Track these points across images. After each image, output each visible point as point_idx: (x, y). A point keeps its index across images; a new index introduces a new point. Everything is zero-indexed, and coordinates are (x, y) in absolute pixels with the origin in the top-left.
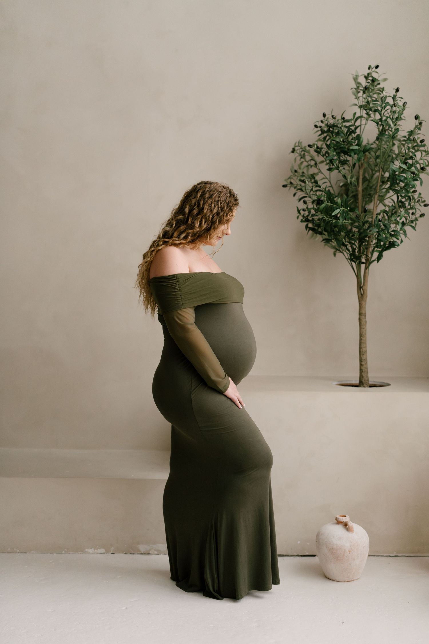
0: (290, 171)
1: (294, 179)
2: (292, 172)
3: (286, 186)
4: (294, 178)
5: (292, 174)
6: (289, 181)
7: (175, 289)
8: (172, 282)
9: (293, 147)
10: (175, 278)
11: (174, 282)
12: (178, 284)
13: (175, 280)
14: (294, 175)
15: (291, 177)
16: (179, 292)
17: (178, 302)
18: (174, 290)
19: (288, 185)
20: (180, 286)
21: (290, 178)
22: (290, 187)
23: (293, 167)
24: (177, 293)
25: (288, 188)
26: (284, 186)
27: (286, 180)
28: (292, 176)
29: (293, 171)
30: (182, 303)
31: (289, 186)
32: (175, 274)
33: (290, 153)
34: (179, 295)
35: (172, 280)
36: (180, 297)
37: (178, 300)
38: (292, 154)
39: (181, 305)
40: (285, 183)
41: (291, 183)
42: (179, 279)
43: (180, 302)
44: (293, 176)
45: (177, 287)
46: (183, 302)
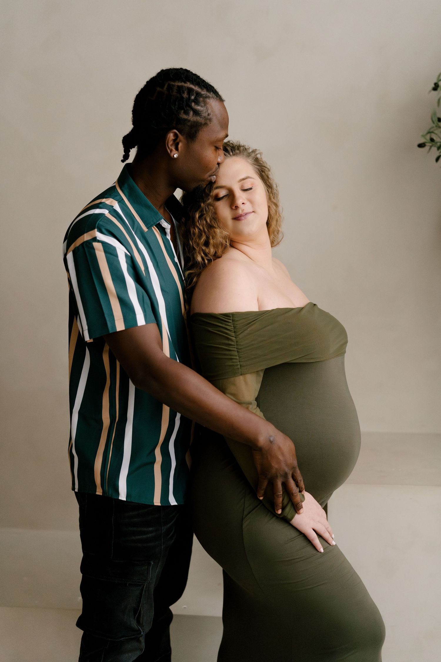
0: (431, 121)
1: (436, 134)
2: (433, 122)
3: (423, 145)
4: (436, 132)
5: (434, 125)
6: (428, 137)
7: (228, 339)
8: (224, 326)
9: (435, 81)
10: (230, 319)
11: (227, 327)
12: (235, 332)
13: (229, 324)
14: (436, 126)
15: (431, 130)
16: (234, 345)
17: (233, 364)
18: (227, 342)
19: (427, 144)
20: (238, 335)
21: (429, 132)
22: (431, 147)
23: (435, 113)
24: (232, 346)
25: (427, 148)
26: (421, 146)
27: (423, 136)
28: (433, 127)
29: (436, 120)
30: (241, 366)
31: (428, 146)
32: (230, 313)
33: (430, 91)
34: (233, 351)
35: (223, 322)
36: (237, 354)
37: (232, 359)
38: (433, 92)
39: (238, 369)
40: (422, 141)
41: (432, 140)
42: (237, 323)
43: (236, 364)
44: (435, 128)
45: (233, 337)
46: (241, 363)
